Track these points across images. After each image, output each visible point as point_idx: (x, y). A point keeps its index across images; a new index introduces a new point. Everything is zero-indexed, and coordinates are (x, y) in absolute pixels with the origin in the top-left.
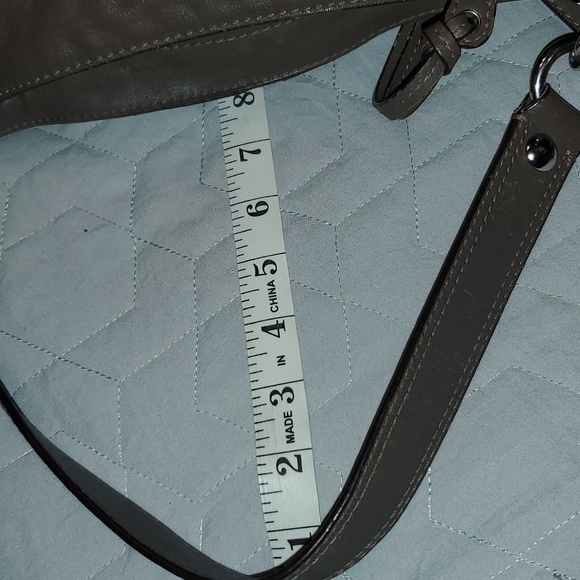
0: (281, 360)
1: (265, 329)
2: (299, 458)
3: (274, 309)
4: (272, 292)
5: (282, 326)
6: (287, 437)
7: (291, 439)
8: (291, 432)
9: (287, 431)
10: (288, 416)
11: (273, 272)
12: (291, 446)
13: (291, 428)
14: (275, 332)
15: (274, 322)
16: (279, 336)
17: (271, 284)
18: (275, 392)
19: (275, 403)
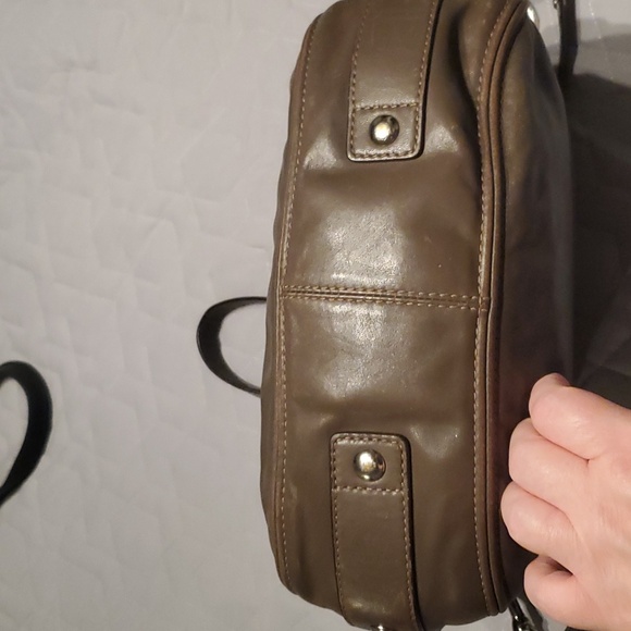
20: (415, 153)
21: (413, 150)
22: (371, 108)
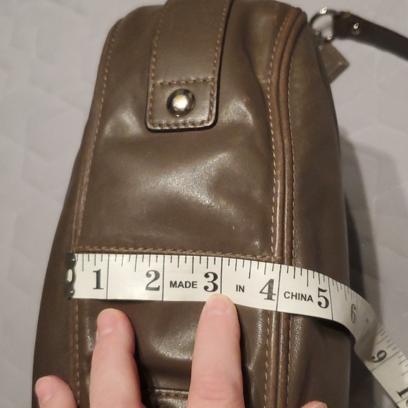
0: (240, 289)
1: (271, 282)
2: (158, 289)
3: (287, 295)
4: (303, 297)
5: (270, 298)
6: (176, 282)
7: (173, 284)
8: (179, 286)
9: (181, 282)
10: (193, 285)
11: (320, 304)
12: (167, 284)
13: (182, 286)
14: (266, 290)
15: (275, 291)
16: (261, 292)
17: (310, 298)
18: (216, 277)
19: (207, 276)
20: (210, 123)
21: (209, 120)
22: (170, 84)
